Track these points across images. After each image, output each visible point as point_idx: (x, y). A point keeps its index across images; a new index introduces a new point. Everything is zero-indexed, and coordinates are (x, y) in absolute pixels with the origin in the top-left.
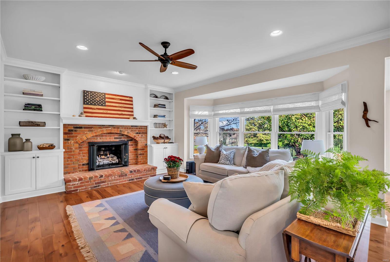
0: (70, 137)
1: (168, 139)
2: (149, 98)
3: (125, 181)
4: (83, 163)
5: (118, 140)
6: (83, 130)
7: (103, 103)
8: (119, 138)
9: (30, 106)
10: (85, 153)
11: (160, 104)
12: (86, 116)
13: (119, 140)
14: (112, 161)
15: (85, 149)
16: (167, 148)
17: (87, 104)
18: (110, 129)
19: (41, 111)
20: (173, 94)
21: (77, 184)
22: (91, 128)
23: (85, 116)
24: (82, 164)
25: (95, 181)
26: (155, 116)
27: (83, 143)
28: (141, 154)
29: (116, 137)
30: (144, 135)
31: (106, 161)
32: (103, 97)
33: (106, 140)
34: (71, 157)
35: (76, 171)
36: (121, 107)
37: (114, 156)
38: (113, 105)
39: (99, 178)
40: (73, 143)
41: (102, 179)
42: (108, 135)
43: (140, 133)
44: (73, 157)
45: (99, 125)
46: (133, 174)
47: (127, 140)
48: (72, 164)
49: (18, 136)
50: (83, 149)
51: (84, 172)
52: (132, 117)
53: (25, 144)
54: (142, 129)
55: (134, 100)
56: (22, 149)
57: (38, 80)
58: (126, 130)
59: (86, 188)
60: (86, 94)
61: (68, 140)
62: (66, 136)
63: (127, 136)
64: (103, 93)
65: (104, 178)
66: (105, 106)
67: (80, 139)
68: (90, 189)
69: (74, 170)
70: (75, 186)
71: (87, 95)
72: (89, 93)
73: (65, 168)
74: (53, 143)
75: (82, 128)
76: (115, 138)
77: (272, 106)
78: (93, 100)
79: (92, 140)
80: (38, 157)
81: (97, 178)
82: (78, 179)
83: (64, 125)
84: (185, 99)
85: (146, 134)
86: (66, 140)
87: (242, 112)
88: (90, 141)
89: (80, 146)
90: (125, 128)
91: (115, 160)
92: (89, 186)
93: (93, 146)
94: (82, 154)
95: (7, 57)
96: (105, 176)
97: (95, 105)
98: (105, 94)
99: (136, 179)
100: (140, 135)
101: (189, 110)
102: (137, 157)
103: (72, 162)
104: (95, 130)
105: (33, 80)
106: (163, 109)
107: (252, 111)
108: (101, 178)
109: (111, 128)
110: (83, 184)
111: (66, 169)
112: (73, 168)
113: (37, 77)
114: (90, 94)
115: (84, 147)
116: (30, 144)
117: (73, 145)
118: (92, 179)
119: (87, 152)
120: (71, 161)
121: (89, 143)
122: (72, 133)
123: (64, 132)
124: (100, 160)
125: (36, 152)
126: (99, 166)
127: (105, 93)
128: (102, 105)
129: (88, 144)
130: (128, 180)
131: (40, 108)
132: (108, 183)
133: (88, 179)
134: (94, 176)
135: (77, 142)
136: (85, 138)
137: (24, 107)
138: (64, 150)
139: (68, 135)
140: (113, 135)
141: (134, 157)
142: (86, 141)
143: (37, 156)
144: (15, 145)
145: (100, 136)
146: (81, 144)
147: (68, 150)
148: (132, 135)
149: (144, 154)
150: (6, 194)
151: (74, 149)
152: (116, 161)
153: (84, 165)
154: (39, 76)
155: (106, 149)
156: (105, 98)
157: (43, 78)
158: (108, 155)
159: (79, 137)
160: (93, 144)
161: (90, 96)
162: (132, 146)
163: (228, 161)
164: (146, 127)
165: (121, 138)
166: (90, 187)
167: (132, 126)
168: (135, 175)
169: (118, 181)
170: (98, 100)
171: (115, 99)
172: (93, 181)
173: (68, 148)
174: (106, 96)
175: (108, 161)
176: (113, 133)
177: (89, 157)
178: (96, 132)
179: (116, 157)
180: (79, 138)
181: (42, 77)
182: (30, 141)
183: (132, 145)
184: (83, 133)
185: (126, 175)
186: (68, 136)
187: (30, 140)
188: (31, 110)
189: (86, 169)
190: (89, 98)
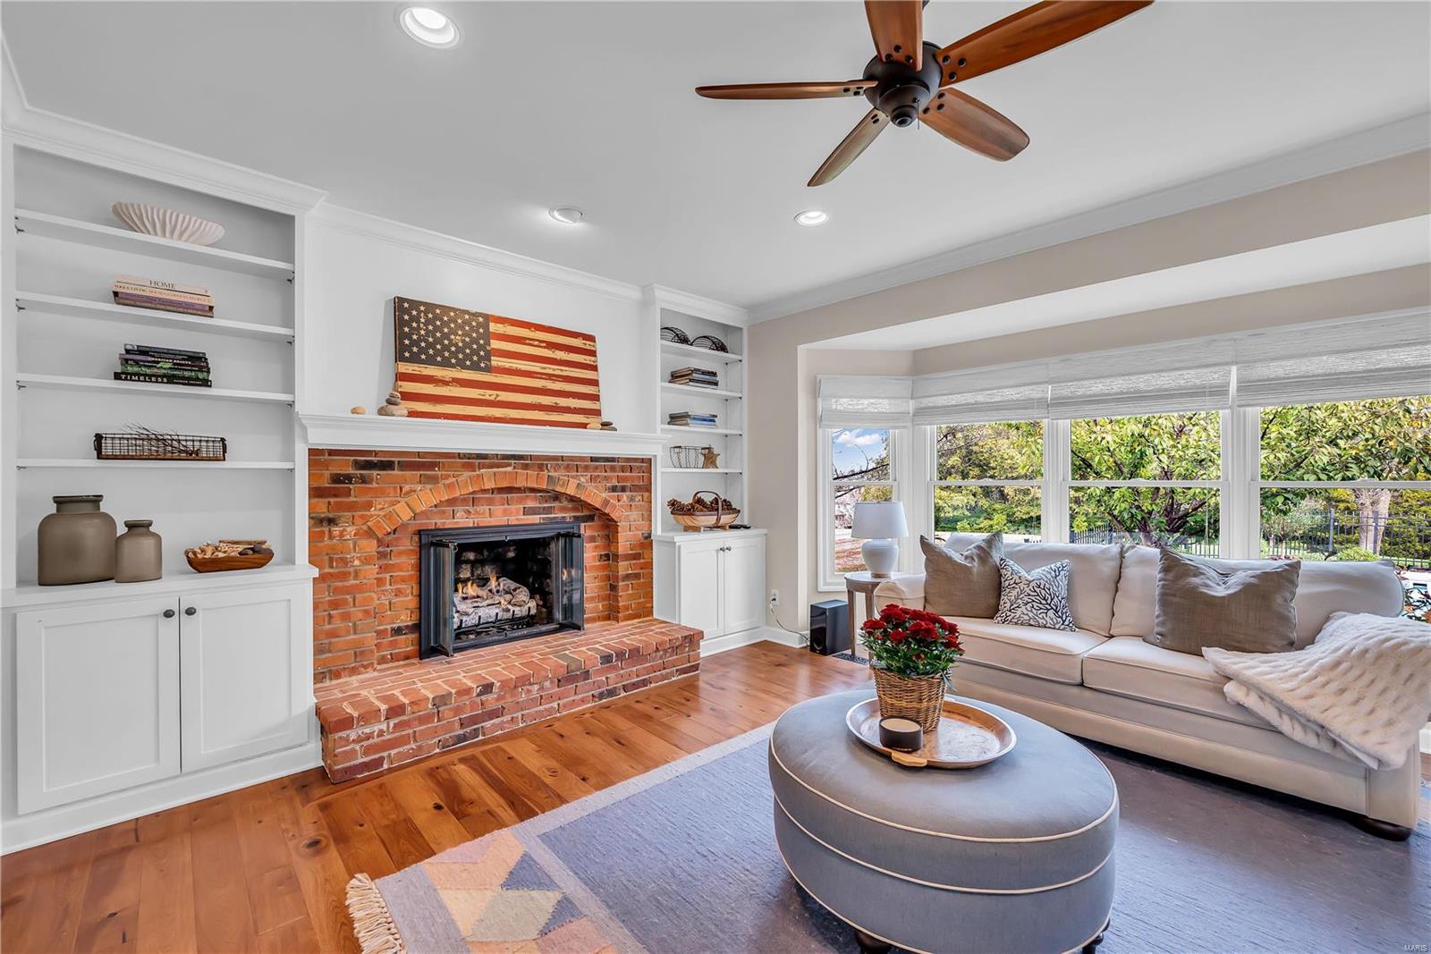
0: (340, 507)
1: (730, 514)
2: (659, 342)
3: (583, 701)
4: (396, 626)
5: (536, 519)
6: (397, 475)
7: (480, 358)
8: (542, 510)
9: (149, 359)
10: (403, 580)
11: (699, 370)
12: (412, 414)
13: (544, 519)
14: (510, 607)
15: (403, 559)
16: (729, 549)
17: (415, 359)
18: (510, 473)
19: (206, 383)
20: (741, 329)
21: (381, 733)
22: (432, 466)
23: (406, 412)
24: (393, 629)
25: (457, 710)
26: (675, 419)
27: (394, 534)
28: (627, 577)
29: (531, 504)
30: (640, 498)
31: (487, 610)
32: (481, 331)
33: (491, 519)
34: (345, 602)
35: (365, 663)
36: (550, 377)
37: (518, 585)
38: (519, 367)
39: (478, 695)
40: (355, 535)
41: (487, 700)
42: (497, 496)
43: (623, 489)
44: (351, 600)
45: (465, 455)
46: (615, 668)
47: (575, 517)
48: (348, 633)
49: (88, 508)
50: (394, 561)
51: (401, 663)
52: (594, 422)
53: (128, 546)
54: (631, 471)
55: (600, 347)
56: (111, 572)
57: (190, 236)
58: (573, 477)
59: (420, 747)
60: (410, 314)
61: (331, 521)
62: (322, 506)
63: (572, 499)
64: (480, 315)
65: (495, 696)
66: (489, 369)
67: (384, 516)
68: (437, 750)
69: (359, 661)
70: (371, 741)
71: (413, 319)
72: (419, 312)
73: (319, 650)
74: (260, 539)
75: (394, 470)
76: (526, 512)
77: (1234, 369)
78: (437, 341)
79: (434, 521)
80: (190, 612)
81: (467, 697)
82: (384, 707)
83: (314, 453)
84: (799, 347)
85: (646, 494)
86: (321, 522)
87: (1064, 398)
88: (426, 523)
89: (381, 549)
90: (568, 468)
91: (525, 602)
92: (434, 738)
93: (438, 549)
94: (391, 585)
95: (28, 107)
96: (502, 687)
97: (446, 364)
98: (487, 318)
99: (625, 688)
100: (625, 496)
101: (815, 391)
102: (613, 588)
103: (351, 624)
104: (449, 476)
105: (164, 235)
106: (709, 390)
107: (1117, 394)
108: (484, 698)
109: (515, 468)
110: (404, 733)
111: (324, 656)
112: (352, 652)
113: (183, 222)
114: (426, 315)
115: (400, 554)
116: (147, 544)
117: (351, 546)
118: (446, 704)
119: (412, 573)
120: (346, 617)
121: (419, 533)
122: (350, 490)
123: (315, 485)
124: (462, 607)
125: (179, 586)
126: (461, 633)
127: (489, 313)
128: (475, 367)
129: (416, 538)
130: (593, 696)
131: (201, 371)
132: (514, 715)
133: (430, 706)
134: (453, 691)
135: (370, 533)
136: (406, 515)
137: (122, 364)
138: (315, 572)
139: (332, 500)
140: (518, 497)
141: (601, 588)
142: (409, 524)
143: (184, 607)
144: (74, 550)
145: (464, 501)
146: (385, 537)
147: (331, 567)
148: (596, 495)
149: (640, 574)
150: (20, 813)
151: (357, 562)
152: (526, 607)
153: (398, 631)
154: (194, 219)
155: (483, 555)
156: (488, 336)
157: (216, 230)
158: (493, 583)
159: (378, 507)
160: (438, 539)
161: (426, 324)
162: (593, 544)
163: (1051, 613)
164: (647, 464)
165: (549, 510)
166: (437, 740)
167: (593, 459)
168: (622, 672)
169: (555, 705)
170: (460, 344)
171: (527, 341)
172: (451, 714)
173: (331, 560)
174: (493, 327)
175: (497, 611)
176: (518, 490)
177: (420, 596)
178: (450, 486)
179: (525, 589)
180: (377, 513)
181: (210, 224)
182: (152, 529)
183: (592, 539)
184: (395, 488)
185: (586, 675)
186: (329, 503)
187: (150, 524)
188: (153, 379)
189: (409, 649)
190: (423, 332)
